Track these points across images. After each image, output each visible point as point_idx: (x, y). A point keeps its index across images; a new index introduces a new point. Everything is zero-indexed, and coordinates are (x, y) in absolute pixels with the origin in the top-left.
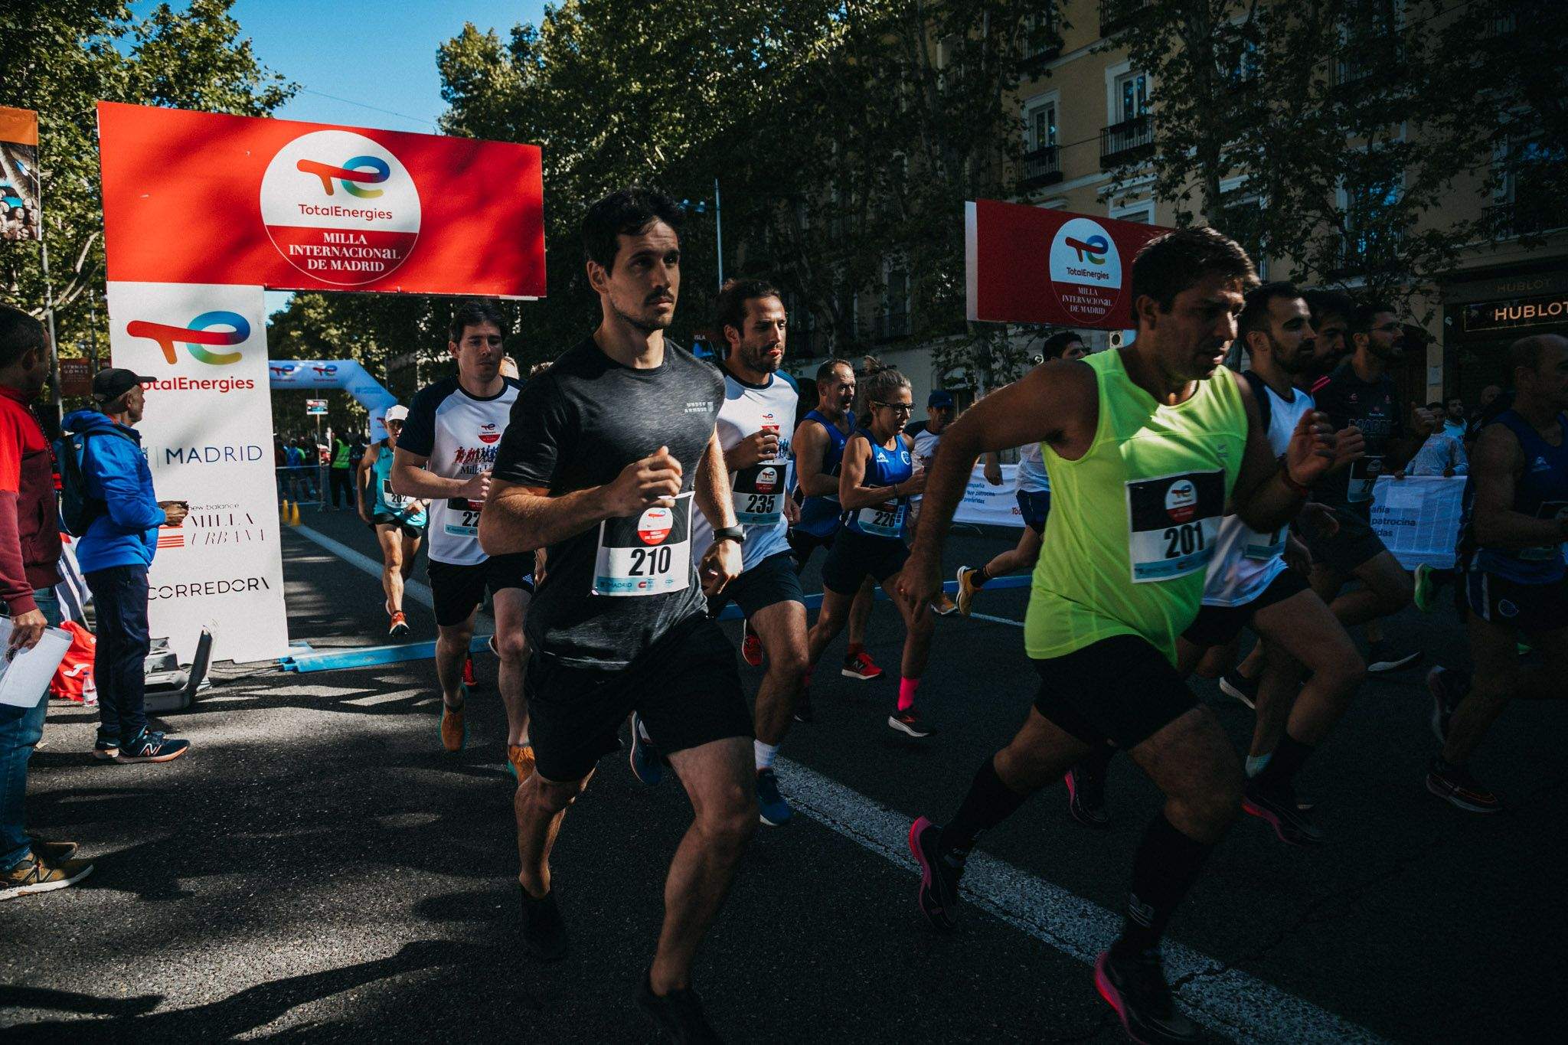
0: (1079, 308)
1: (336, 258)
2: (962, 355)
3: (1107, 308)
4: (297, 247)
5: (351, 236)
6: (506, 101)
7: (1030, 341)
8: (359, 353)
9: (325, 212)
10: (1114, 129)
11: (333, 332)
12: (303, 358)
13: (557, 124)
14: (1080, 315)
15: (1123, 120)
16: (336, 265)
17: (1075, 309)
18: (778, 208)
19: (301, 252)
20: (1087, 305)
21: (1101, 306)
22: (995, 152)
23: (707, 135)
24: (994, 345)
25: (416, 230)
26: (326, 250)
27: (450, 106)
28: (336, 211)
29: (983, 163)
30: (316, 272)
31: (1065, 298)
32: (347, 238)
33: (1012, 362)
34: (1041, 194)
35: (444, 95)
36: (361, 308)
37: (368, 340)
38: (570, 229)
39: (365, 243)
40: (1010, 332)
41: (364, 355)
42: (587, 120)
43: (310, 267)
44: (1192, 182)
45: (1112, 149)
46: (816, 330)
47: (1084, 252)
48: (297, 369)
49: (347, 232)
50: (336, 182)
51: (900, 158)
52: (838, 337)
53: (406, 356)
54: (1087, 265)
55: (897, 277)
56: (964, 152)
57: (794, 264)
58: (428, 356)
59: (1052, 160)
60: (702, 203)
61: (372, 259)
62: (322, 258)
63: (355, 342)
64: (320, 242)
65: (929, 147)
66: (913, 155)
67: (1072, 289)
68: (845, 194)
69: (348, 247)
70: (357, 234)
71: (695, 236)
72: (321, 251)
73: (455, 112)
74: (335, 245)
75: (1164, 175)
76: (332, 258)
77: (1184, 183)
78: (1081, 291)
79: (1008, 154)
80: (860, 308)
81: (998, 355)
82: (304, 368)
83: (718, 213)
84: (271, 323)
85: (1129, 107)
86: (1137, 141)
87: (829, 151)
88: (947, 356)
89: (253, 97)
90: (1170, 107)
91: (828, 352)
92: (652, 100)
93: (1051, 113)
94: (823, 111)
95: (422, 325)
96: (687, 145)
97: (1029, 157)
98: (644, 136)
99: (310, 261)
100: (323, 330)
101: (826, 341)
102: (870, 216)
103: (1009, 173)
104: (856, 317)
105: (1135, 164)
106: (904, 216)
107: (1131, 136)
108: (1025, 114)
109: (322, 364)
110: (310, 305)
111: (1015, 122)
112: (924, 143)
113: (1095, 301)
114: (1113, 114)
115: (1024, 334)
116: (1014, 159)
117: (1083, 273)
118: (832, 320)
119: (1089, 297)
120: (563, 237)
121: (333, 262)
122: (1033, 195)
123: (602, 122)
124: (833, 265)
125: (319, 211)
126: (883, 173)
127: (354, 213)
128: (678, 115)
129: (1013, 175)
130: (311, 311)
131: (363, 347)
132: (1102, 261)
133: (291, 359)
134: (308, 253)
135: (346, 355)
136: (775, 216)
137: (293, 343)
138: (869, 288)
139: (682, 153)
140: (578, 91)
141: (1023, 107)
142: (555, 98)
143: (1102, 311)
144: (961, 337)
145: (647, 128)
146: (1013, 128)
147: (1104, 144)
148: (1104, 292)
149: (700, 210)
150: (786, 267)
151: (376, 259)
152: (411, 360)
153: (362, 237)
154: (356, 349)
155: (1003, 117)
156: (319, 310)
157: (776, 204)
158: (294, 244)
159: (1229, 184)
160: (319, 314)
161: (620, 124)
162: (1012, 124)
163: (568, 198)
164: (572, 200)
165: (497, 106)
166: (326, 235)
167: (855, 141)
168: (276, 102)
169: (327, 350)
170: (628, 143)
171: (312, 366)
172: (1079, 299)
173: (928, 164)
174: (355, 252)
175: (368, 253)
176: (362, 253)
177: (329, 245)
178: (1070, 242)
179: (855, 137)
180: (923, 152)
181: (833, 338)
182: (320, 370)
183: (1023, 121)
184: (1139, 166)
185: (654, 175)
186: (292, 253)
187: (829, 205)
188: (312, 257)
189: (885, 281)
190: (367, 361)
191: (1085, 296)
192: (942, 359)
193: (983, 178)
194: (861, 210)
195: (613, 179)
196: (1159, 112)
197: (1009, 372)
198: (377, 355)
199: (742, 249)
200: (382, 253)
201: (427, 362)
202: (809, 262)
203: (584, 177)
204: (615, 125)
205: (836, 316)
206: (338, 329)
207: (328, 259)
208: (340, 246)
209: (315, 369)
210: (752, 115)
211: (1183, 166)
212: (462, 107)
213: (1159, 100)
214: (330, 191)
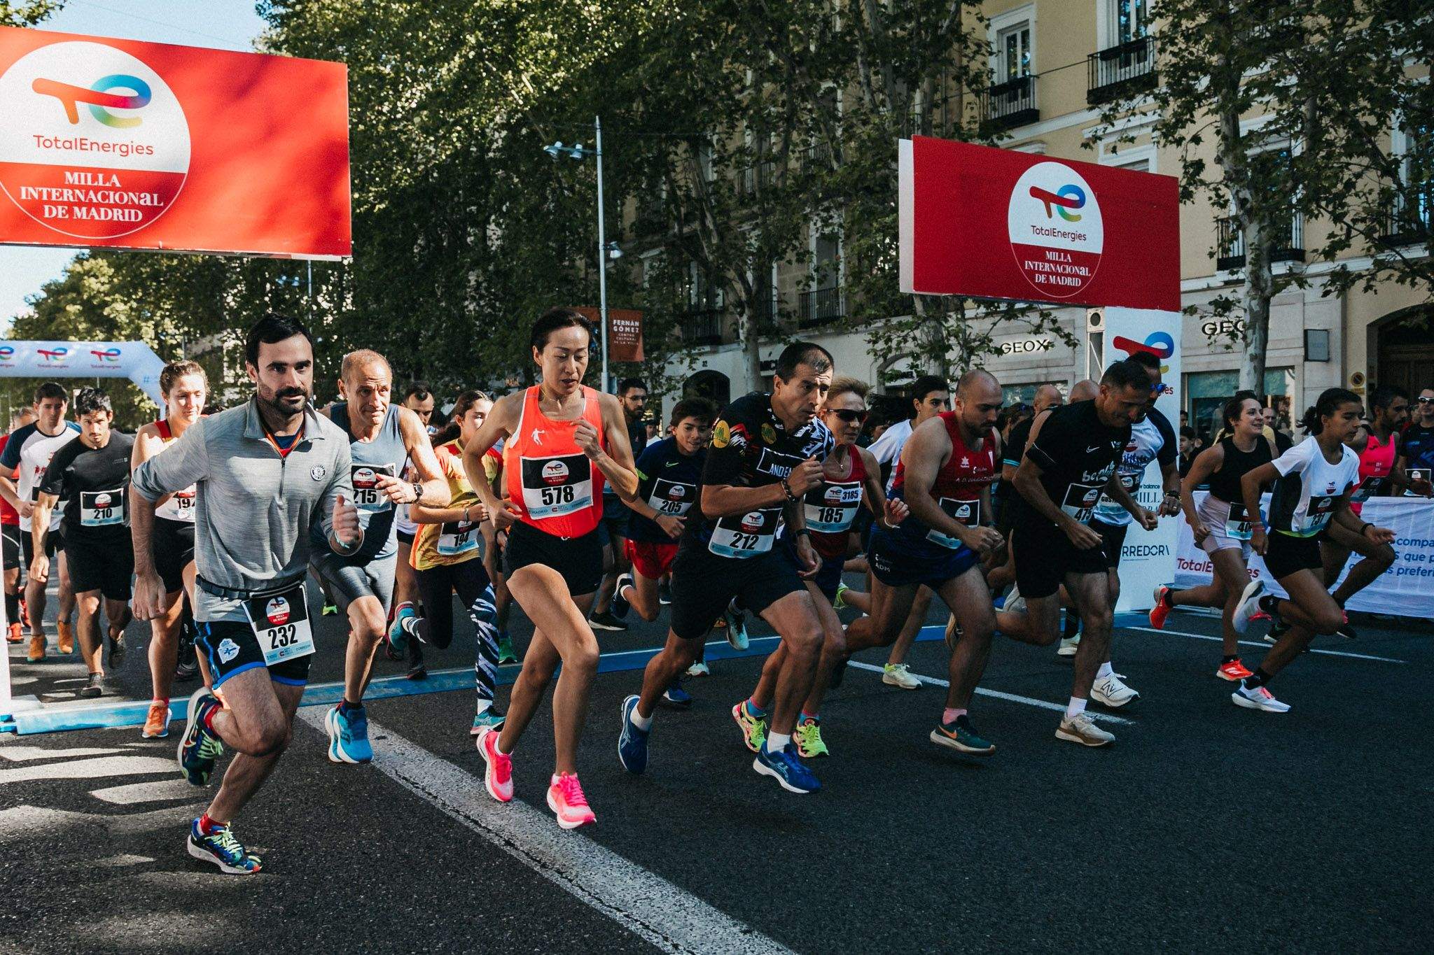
0: (1048, 279)
1: (80, 204)
2: (906, 341)
3: (1084, 279)
4: (31, 189)
5: (101, 176)
6: (336, 18)
7: (995, 324)
8: (152, 334)
9: (67, 145)
10: (1107, 55)
11: (120, 306)
12: (81, 339)
13: (398, 45)
14: (1048, 287)
15: (1117, 44)
16: (81, 213)
17: (1042, 279)
18: (676, 154)
19: (36, 196)
20: (1057, 274)
21: (1076, 275)
22: (953, 83)
23: (585, 61)
24: (947, 329)
25: (184, 168)
26: (68, 195)
27: (267, 24)
28: (81, 144)
29: (938, 96)
30: (55, 221)
31: (1029, 264)
32: (95, 179)
33: (971, 351)
34: (1010, 137)
35: (259, 10)
36: (155, 276)
37: (163, 317)
38: (415, 179)
39: (118, 185)
40: (969, 314)
41: (157, 336)
42: (436, 41)
43: (47, 215)
44: (1205, 122)
45: (1102, 81)
46: (724, 310)
47: (1053, 206)
48: (70, 353)
49: (95, 172)
50: (83, 108)
51: (833, 90)
52: (749, 318)
53: (209, 337)
54: (1058, 222)
55: (828, 241)
56: (913, 85)
57: (696, 225)
58: (238, 338)
59: (1026, 94)
60: (579, 147)
61: (126, 206)
62: (63, 203)
63: (147, 320)
64: (61, 184)
65: (867, 77)
66: (846, 86)
67: (1038, 253)
68: (761, 137)
69: (96, 190)
70: (108, 173)
71: (571, 189)
72: (62, 194)
73: (274, 32)
74: (80, 187)
75: (1168, 114)
76: (75, 204)
77: (1193, 122)
78: (1049, 255)
79: (969, 85)
80: (781, 281)
81: (953, 341)
82: (79, 351)
83: (599, 159)
84: (44, 295)
85: (1124, 29)
86: (1135, 70)
87: (740, 80)
88: (886, 342)
89: (11, 9)
90: (1175, 26)
91: (738, 337)
92: (518, 17)
93: (1025, 34)
94: (733, 31)
95: (230, 299)
96: (561, 74)
97: (996, 90)
98: (507, 62)
99: (47, 208)
100: (106, 304)
101: (736, 323)
102: (794, 164)
103: (971, 110)
104: (775, 292)
105: (1131, 98)
106: (835, 165)
107: (1128, 63)
108: (991, 35)
109: (103, 347)
110: (88, 273)
111: (979, 45)
112: (862, 71)
113: (1068, 270)
114: (1105, 36)
115: (987, 315)
116: (977, 93)
117: (1052, 232)
118: (744, 296)
119: (1061, 263)
120: (405, 188)
121: (76, 209)
122: (1001, 138)
123: (456, 43)
124: (746, 227)
125: (59, 144)
126: (810, 111)
127: (104, 147)
128: (549, 35)
129: (975, 113)
130: (93, 280)
131: (156, 326)
132: (1078, 218)
133: (66, 340)
134: (45, 198)
135: (136, 335)
136: (673, 163)
137: (69, 321)
138: (791, 255)
139: (556, 83)
140: (425, 6)
141: (988, 26)
142: (397, 14)
143: (1076, 282)
144: (909, 318)
145: (512, 51)
146: (976, 53)
147: (1093, 73)
148: (1080, 258)
149: (576, 155)
150: (686, 230)
151: (134, 206)
152: (217, 343)
153: (115, 179)
154: (148, 330)
155: (963, 39)
156: (103, 279)
157: (672, 149)
158: (26, 185)
159: (1250, 122)
160: (103, 284)
161: (480, 45)
162: (974, 48)
163: (413, 140)
164: (418, 143)
165: (324, 24)
166: (68, 174)
167: (774, 69)
168: (41, 16)
169: (111, 328)
170: (487, 70)
171: (91, 349)
172: (1047, 265)
173: (867, 98)
174: (105, 197)
175: (121, 198)
176: (114, 198)
177: (72, 187)
178: (1036, 192)
179: (776, 63)
180: (859, 83)
181: (745, 318)
182: (100, 354)
183: (988, 44)
184: (1135, 101)
185: (521, 111)
186: (24, 197)
187: (742, 150)
188: (49, 202)
189: (813, 246)
190: (161, 343)
191: (1055, 263)
192: (881, 345)
193: (937, 116)
194: (782, 157)
195: (469, 117)
196: (1161, 32)
197: (967, 363)
198: (173, 336)
199: (630, 208)
200: (140, 199)
201: (236, 347)
202: (715, 224)
203: (433, 115)
204: (472, 48)
205: (748, 290)
206: (126, 303)
207: (70, 205)
208: (87, 189)
209: (93, 352)
210: (644, 35)
211: (1191, 100)
212: (282, 25)
213: (1161, 15)
214: (74, 119)
